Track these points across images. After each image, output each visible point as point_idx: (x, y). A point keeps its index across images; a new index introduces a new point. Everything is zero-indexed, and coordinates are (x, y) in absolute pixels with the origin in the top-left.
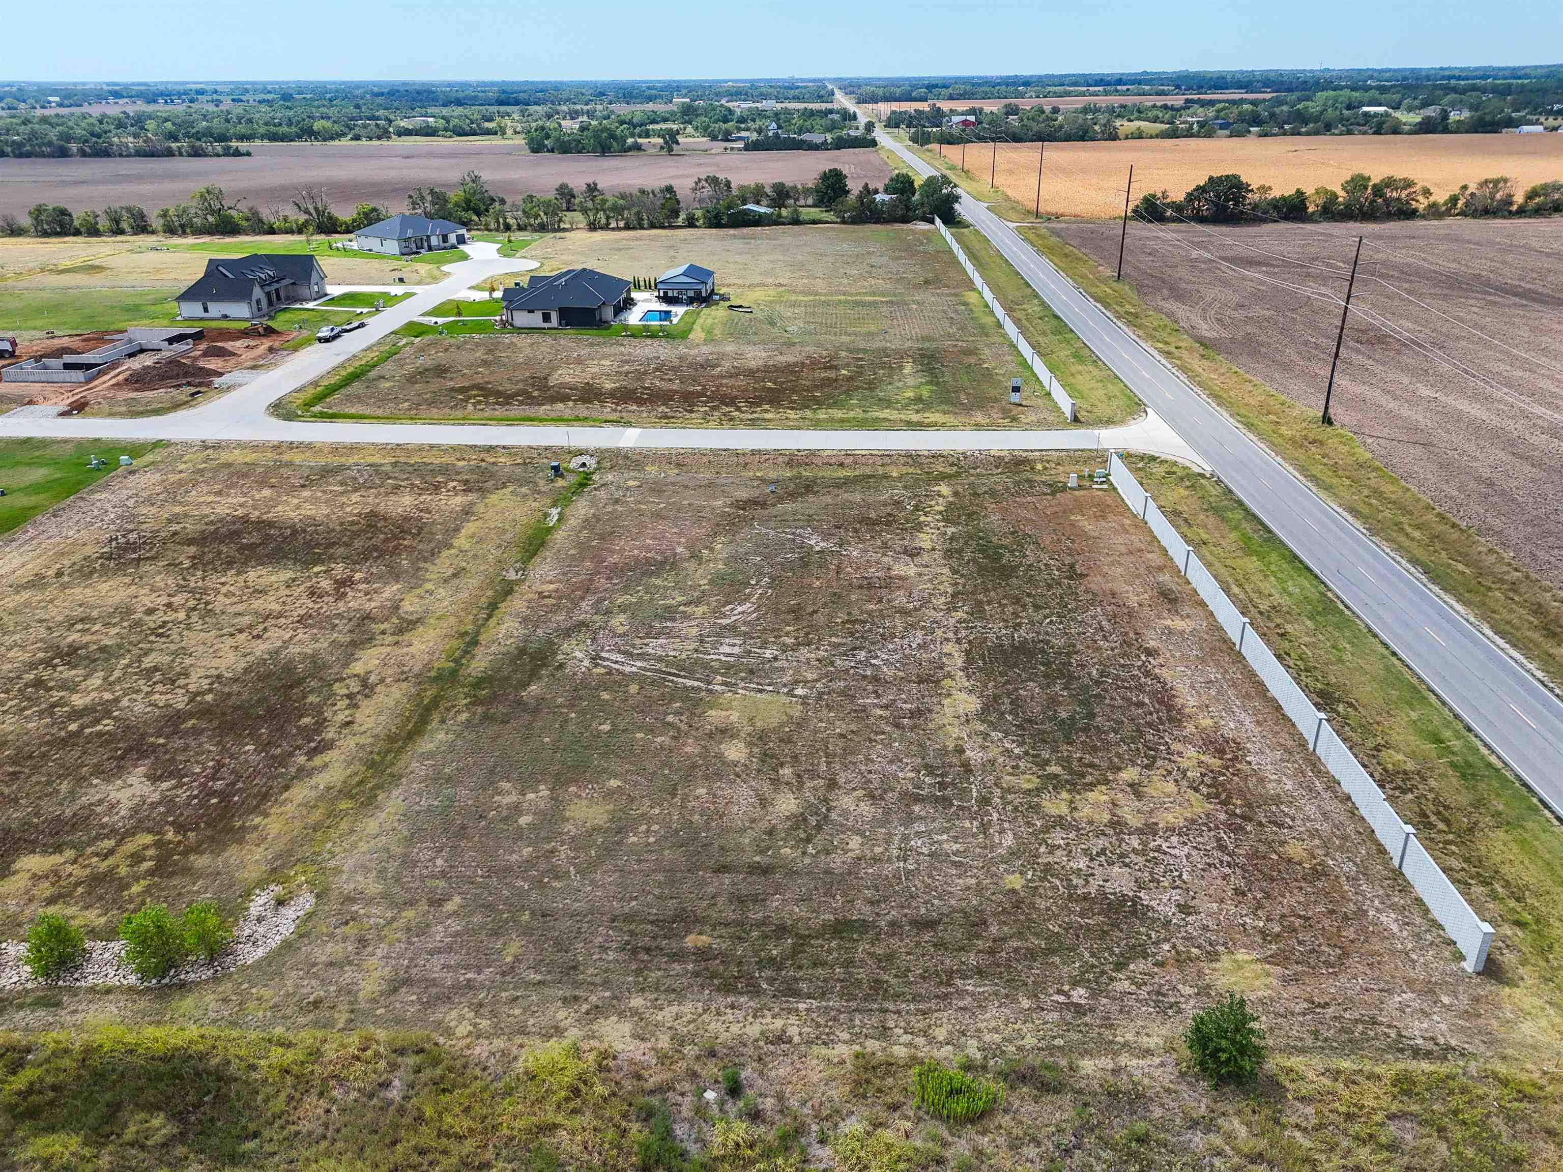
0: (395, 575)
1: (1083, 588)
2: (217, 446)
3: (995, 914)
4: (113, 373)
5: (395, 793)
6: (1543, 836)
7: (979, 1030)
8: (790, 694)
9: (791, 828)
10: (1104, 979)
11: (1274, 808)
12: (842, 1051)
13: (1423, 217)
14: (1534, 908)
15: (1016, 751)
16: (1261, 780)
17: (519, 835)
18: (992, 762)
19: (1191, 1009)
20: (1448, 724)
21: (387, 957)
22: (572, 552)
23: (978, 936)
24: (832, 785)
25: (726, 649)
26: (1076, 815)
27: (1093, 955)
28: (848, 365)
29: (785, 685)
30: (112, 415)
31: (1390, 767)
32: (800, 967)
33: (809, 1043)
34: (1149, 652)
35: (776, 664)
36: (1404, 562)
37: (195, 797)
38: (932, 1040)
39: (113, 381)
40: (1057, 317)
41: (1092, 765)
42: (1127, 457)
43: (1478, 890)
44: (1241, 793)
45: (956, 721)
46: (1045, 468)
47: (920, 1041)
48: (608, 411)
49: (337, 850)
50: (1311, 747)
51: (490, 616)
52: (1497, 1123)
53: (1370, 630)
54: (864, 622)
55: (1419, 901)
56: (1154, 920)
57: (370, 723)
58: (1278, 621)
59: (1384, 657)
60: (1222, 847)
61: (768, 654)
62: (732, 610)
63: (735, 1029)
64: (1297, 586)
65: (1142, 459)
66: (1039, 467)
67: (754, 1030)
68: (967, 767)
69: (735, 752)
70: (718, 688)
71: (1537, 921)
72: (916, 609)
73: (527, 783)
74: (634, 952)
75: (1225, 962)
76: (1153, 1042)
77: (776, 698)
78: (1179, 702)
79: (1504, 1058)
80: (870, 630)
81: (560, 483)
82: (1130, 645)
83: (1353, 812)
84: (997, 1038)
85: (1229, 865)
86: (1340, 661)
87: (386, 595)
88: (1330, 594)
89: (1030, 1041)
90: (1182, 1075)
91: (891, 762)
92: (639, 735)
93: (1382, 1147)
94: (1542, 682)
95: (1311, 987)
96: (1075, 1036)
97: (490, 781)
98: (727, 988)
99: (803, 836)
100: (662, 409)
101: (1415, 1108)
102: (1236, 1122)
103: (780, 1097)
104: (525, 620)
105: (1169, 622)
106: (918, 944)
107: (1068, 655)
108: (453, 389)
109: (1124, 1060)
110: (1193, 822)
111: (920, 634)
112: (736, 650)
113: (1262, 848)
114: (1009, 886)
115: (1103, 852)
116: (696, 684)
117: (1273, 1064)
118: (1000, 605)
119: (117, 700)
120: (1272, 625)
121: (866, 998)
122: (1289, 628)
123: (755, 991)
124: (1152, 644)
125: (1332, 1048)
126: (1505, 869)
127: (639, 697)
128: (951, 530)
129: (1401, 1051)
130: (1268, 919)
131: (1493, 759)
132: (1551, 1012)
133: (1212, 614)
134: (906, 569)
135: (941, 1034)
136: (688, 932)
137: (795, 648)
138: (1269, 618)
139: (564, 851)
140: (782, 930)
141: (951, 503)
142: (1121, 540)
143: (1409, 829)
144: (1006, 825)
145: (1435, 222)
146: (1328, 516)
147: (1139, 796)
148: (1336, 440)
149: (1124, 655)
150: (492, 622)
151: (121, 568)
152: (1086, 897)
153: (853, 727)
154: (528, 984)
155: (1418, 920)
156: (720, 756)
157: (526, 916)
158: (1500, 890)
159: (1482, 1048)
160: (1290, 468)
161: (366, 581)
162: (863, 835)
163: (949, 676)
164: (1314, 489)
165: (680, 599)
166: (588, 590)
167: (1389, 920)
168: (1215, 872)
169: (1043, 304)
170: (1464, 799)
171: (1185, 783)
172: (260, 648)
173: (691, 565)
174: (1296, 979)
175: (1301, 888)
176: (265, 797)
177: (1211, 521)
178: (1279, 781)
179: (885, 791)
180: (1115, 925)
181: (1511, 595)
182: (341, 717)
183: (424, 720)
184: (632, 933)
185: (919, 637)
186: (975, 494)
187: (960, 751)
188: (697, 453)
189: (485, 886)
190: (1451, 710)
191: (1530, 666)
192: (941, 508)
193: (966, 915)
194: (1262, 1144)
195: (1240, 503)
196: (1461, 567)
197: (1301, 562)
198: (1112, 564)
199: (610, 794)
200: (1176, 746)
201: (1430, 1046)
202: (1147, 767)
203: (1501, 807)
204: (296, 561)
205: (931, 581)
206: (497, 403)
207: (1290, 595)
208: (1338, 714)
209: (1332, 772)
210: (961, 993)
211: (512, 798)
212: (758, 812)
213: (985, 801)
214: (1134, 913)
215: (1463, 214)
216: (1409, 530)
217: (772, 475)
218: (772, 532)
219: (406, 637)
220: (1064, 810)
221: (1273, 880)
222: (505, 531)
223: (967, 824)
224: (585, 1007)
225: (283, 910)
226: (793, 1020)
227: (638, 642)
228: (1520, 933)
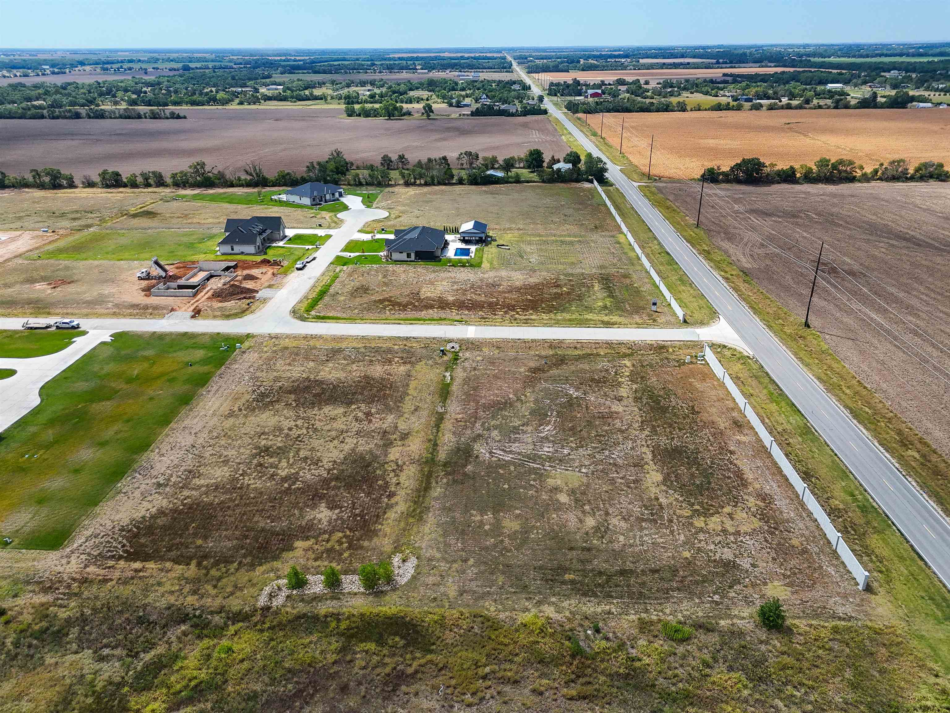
0: (390, 410)
1: (699, 419)
2: (277, 337)
3: (681, 567)
4: (205, 291)
5: (430, 515)
6: (892, 537)
7: (681, 610)
8: (580, 471)
9: (594, 532)
10: (725, 592)
11: (786, 524)
12: (632, 617)
13: (859, 181)
14: (886, 565)
15: (680, 499)
16: (781, 512)
17: (487, 533)
18: (671, 504)
19: (758, 603)
20: (857, 488)
21: (453, 582)
22: (463, 397)
23: (676, 576)
24: (607, 514)
25: (546, 449)
26: (708, 527)
27: (720, 583)
28: (565, 284)
29: (577, 467)
30: (215, 317)
31: (833, 507)
32: (611, 587)
33: (620, 614)
34: (732, 453)
35: (571, 457)
36: (841, 407)
37: (350, 517)
38: (665, 614)
39: (207, 296)
40: (668, 254)
41: (712, 505)
42: (712, 346)
43: (865, 558)
44: (773, 518)
45: (653, 485)
46: (674, 351)
47: (661, 614)
48: (454, 314)
49: (416, 539)
50: (801, 497)
51: (438, 431)
52: (867, 643)
53: (826, 443)
54: (604, 436)
55: (843, 563)
56: (742, 570)
57: (407, 484)
58: (786, 437)
59: (832, 456)
60: (766, 541)
61: (566, 452)
62: (544, 429)
63: (592, 609)
64: (794, 419)
65: (720, 346)
66: (671, 350)
67: (599, 610)
68: (661, 507)
69: (563, 498)
70: (548, 468)
71: (887, 571)
72: (627, 430)
73: (483, 512)
74: (547, 581)
75: (770, 585)
76: (745, 615)
77: (574, 473)
78: (745, 476)
79: (871, 620)
80: (608, 440)
81: (445, 358)
82: (723, 449)
83: (818, 526)
84: (688, 613)
85: (770, 548)
86: (813, 457)
87: (389, 420)
88: (808, 424)
89: (700, 614)
90: (757, 626)
91: (629, 504)
92: (522, 490)
93: (827, 650)
94: (898, 469)
95: (802, 595)
96: (717, 613)
97: (466, 509)
98: (585, 595)
99: (600, 535)
100: (480, 313)
101: (838, 637)
102: (776, 642)
103: (614, 633)
104: (454, 433)
105: (738, 437)
106: (653, 579)
107: (696, 453)
108: (375, 301)
109: (735, 621)
110: (755, 530)
111: (630, 442)
112: (551, 450)
113: (782, 541)
114: (685, 556)
115: (720, 542)
116: (538, 466)
117: (788, 622)
118: (664, 428)
119: (297, 473)
120: (784, 439)
121: (638, 599)
122: (791, 441)
123: (595, 596)
124: (732, 448)
125: (809, 617)
126: (876, 550)
127: (515, 472)
128: (634, 386)
129: (834, 618)
130: (786, 570)
131: (874, 504)
132: (889, 604)
133: (757, 433)
134: (617, 407)
135: (668, 611)
136: (565, 573)
137: (577, 448)
138: (782, 435)
139: (507, 540)
140: (600, 573)
141: (632, 371)
142: (714, 394)
143: (839, 534)
144: (680, 531)
145: (866, 185)
146: (807, 381)
147: (732, 519)
148: (811, 337)
149: (720, 454)
150: (440, 434)
151: (266, 406)
152: (715, 561)
153: (610, 488)
154: (511, 592)
155: (842, 570)
156: (557, 500)
157: (501, 567)
158: (874, 558)
159: (863, 617)
160: (790, 353)
161: (378, 413)
162: (624, 535)
163: (647, 463)
164: (801, 365)
165: (519, 422)
166: (476, 418)
167: (832, 570)
168: (764, 551)
169: (659, 243)
170: (862, 521)
171: (750, 513)
172: (347, 448)
173: (519, 404)
174: (796, 592)
175: (797, 558)
176: (378, 516)
177: (754, 383)
178: (788, 513)
179: (630, 517)
180: (727, 572)
181: (888, 424)
182: (394, 480)
183: (428, 483)
184: (543, 574)
185: (630, 444)
186: (642, 366)
187: (657, 499)
188: (506, 341)
189: (479, 554)
190: (859, 482)
191: (893, 461)
192: (628, 374)
193: (670, 568)
194: (785, 649)
195: (767, 374)
196: (867, 410)
197: (795, 407)
198: (710, 406)
199: (518, 517)
200: (746, 497)
201: (845, 616)
202: (734, 506)
203: (876, 525)
204: (342, 403)
205: (630, 414)
206: (400, 310)
207: (791, 424)
208: (812, 482)
209: (810, 509)
210: (673, 597)
211: (478, 518)
212: (580, 526)
213: (671, 521)
214: (734, 567)
215: (880, 179)
216: (844, 389)
217: (543, 353)
218: (551, 387)
219: (406, 442)
220: (703, 525)
221: (787, 554)
222: (429, 386)
223: (665, 531)
224: (535, 601)
225: (406, 564)
226: (612, 606)
227: (507, 445)
228: (880, 575)
